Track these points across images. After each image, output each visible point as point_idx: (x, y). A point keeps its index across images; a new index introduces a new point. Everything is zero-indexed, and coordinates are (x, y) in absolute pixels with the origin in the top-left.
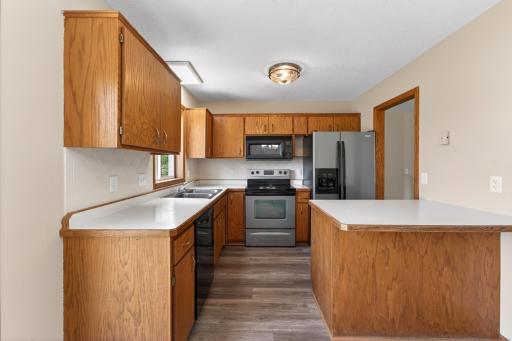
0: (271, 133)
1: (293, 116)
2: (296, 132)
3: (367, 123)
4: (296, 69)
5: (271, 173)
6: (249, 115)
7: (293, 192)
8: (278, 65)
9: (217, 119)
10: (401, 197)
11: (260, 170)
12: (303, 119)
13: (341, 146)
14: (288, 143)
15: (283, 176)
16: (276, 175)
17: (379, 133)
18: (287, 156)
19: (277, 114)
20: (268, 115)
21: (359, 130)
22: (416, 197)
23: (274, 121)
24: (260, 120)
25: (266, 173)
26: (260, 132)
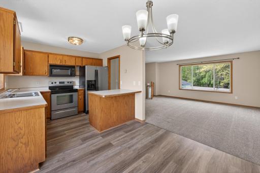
0: (64, 64)
1: (76, 57)
2: (77, 64)
3: (105, 63)
4: (82, 40)
5: (63, 83)
6: (51, 54)
7: (76, 91)
8: (73, 37)
9: (26, 52)
10: (115, 89)
11: (57, 81)
12: (80, 59)
13: (96, 72)
14: (73, 69)
15: (69, 84)
16: (66, 84)
17: (109, 67)
18: (73, 75)
19: (68, 56)
20: (63, 55)
21: (102, 66)
22: (119, 88)
23: (66, 58)
24: (58, 57)
25: (60, 83)
26: (58, 63)
